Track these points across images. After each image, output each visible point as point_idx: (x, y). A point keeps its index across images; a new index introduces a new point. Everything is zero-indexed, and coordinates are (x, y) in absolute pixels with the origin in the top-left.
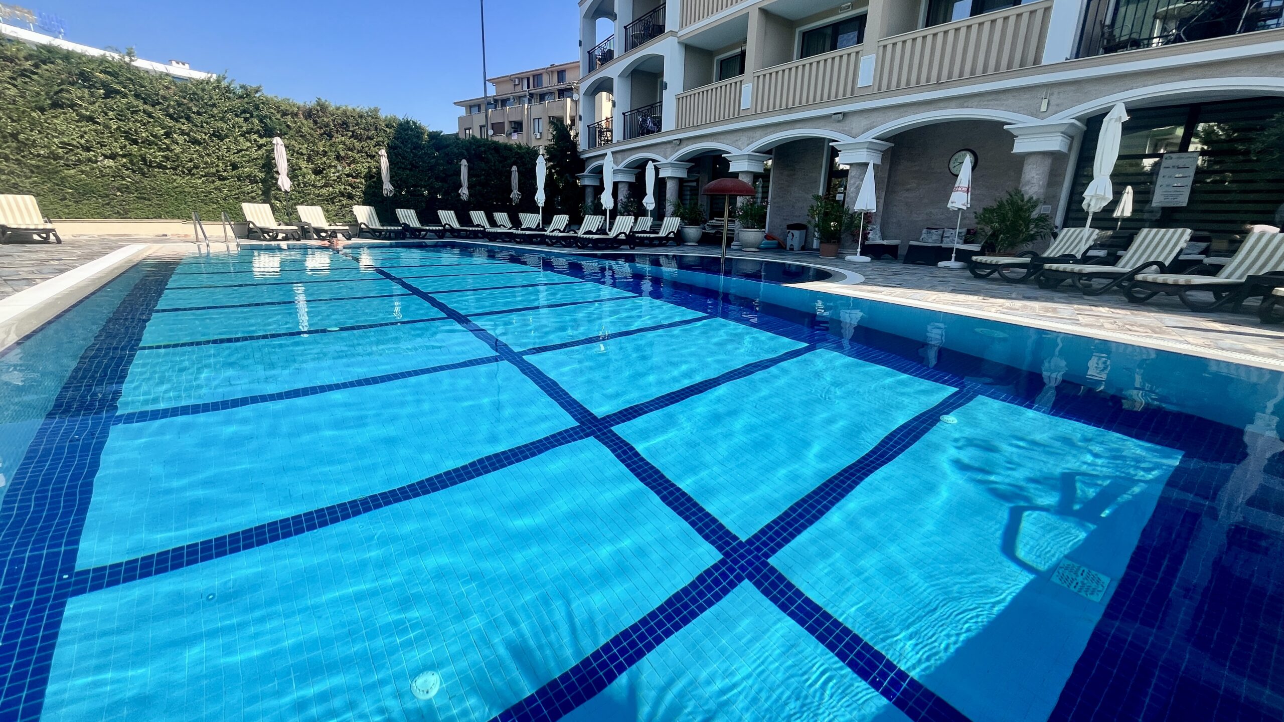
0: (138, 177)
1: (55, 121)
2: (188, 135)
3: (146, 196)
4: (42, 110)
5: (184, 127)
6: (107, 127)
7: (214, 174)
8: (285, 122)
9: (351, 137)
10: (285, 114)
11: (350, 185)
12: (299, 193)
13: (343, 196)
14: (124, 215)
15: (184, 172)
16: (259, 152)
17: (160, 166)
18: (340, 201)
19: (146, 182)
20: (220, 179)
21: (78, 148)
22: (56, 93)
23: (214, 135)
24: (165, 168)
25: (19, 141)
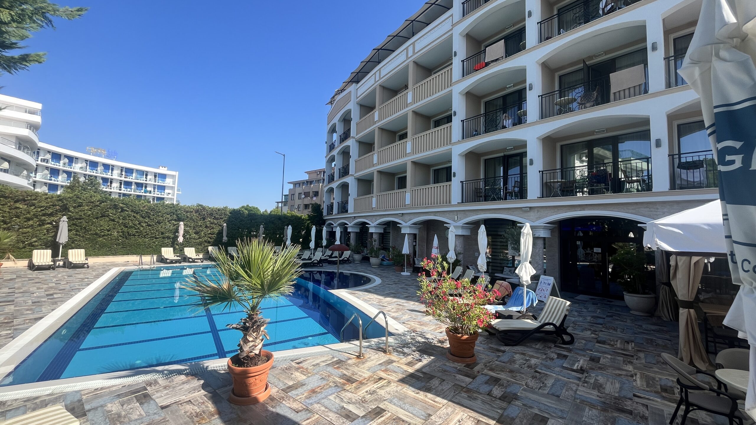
0: (124, 239)
1: (101, 222)
2: (147, 223)
3: (125, 246)
4: (97, 218)
5: (146, 220)
6: (118, 222)
7: (153, 237)
8: (187, 215)
9: (213, 219)
10: (187, 212)
11: (210, 238)
12: (187, 242)
13: (206, 242)
14: (115, 254)
15: (142, 237)
16: (174, 227)
17: (134, 235)
18: (204, 244)
19: (127, 241)
20: (156, 239)
21: (105, 230)
22: (104, 212)
23: (157, 222)
24: (135, 235)
25: (86, 230)
